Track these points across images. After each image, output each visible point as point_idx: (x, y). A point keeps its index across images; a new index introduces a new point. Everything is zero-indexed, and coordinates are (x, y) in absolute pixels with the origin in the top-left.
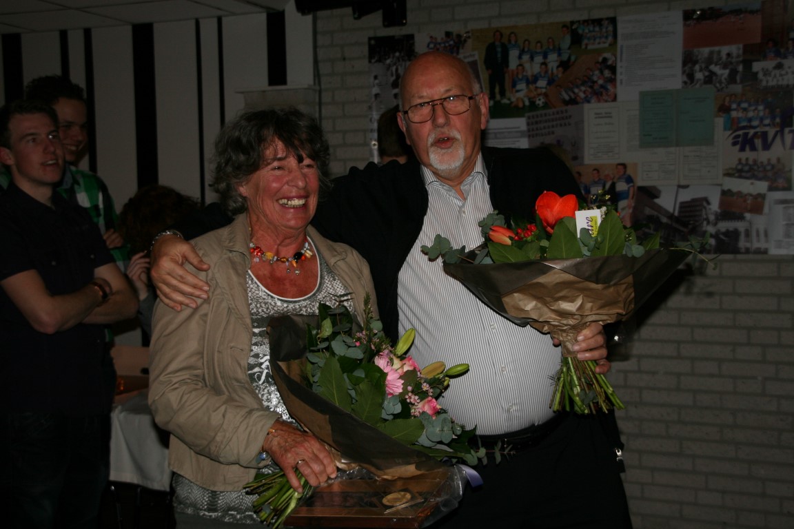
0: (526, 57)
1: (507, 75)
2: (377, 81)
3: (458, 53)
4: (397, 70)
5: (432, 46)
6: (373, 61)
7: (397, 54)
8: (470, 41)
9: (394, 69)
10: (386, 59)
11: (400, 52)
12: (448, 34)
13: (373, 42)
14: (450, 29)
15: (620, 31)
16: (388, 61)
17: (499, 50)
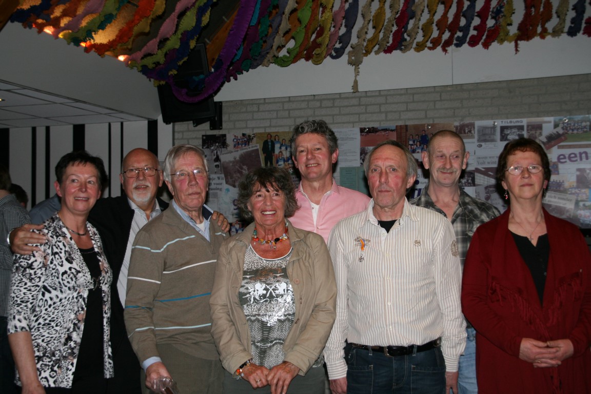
0: (283, 148)
1: (274, 157)
5: (235, 140)
8: (255, 139)
10: (211, 147)
12: (244, 135)
13: (204, 138)
14: (244, 133)
17: (270, 144)
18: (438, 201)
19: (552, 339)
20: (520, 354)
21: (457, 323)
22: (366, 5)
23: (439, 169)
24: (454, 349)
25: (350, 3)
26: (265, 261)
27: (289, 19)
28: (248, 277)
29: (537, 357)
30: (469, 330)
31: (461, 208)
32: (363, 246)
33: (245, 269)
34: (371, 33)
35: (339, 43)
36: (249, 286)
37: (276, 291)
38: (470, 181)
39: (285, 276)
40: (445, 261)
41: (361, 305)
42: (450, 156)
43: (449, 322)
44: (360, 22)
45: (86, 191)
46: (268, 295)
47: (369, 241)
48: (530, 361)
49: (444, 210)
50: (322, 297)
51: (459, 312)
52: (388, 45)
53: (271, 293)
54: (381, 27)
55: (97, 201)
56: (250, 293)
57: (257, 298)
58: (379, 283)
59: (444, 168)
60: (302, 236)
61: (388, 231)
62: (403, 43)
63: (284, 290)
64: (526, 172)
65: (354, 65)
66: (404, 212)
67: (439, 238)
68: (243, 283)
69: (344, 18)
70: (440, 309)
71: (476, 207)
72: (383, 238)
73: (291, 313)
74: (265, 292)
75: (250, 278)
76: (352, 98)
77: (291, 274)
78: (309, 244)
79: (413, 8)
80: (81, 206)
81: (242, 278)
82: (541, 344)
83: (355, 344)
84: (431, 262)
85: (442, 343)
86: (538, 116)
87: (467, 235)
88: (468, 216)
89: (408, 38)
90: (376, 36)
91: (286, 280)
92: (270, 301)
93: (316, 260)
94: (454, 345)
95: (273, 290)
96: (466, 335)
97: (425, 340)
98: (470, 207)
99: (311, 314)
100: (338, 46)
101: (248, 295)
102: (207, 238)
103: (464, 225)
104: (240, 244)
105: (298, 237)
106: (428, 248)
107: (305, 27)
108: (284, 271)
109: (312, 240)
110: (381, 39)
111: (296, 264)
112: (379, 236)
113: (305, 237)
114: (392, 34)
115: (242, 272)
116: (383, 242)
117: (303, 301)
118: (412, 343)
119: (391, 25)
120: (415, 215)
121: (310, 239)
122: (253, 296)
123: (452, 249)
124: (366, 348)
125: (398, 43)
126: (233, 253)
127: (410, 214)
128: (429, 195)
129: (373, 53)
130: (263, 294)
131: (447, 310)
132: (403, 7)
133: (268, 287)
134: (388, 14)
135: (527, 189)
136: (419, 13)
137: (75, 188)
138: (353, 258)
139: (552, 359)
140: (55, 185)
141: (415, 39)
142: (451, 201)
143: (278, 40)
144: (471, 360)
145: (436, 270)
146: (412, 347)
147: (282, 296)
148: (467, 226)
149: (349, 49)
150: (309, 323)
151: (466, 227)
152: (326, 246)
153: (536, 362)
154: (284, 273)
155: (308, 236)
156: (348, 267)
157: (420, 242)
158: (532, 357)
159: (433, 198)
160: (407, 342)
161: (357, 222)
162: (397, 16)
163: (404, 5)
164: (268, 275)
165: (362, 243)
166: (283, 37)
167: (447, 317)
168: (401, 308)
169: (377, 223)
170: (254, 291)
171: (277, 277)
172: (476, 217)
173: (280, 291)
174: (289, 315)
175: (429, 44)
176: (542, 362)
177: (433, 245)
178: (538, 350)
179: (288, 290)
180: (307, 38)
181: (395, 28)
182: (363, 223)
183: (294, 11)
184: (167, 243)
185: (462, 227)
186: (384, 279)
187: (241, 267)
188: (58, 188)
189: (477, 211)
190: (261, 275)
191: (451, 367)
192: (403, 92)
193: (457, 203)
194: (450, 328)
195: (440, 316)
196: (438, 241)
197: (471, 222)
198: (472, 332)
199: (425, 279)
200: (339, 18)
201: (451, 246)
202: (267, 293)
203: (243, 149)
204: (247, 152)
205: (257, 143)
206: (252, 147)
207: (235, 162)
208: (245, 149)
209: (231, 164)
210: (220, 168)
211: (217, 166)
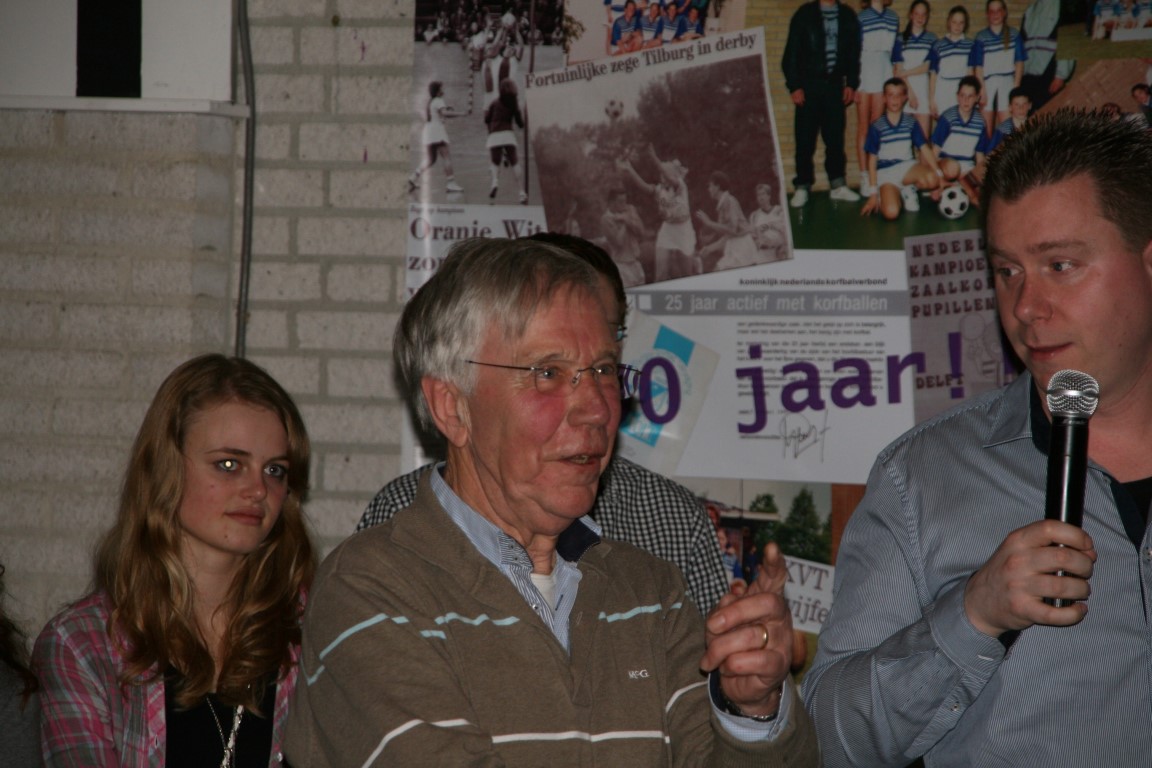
0: (915, 57)
1: (851, 111)
2: (439, 103)
4: (504, 70)
6: (429, 35)
7: (508, 19)
9: (496, 65)
10: (470, 34)
11: (518, 14)
16: (478, 41)
17: (832, 26)
203: (665, 57)
204: (688, 74)
205: (751, 22)
206: (723, 45)
207: (612, 135)
208: (675, 56)
209: (589, 148)
210: (518, 168)
211: (503, 156)
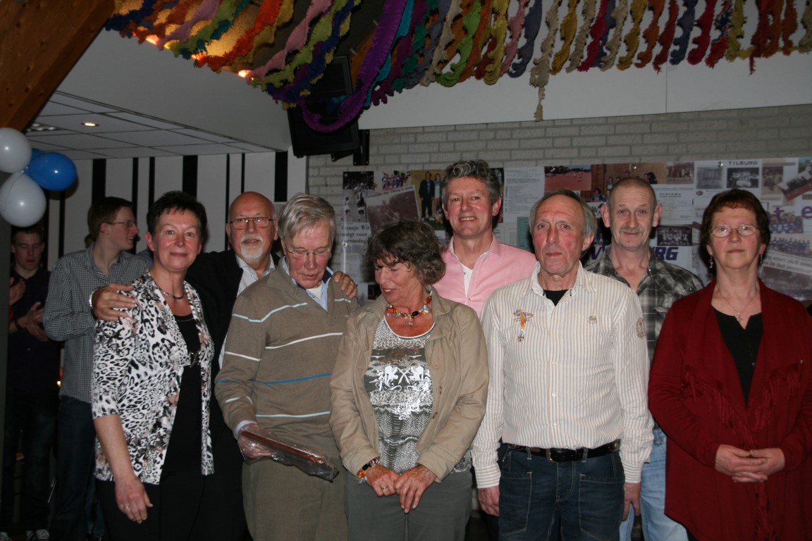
1: (433, 202)
2: (348, 202)
3: (402, 185)
4: (361, 195)
5: (385, 180)
6: (346, 188)
7: (362, 184)
8: (410, 178)
9: (359, 194)
10: (354, 187)
11: (364, 183)
12: (396, 173)
13: (346, 175)
14: (397, 170)
15: (506, 177)
16: (356, 189)
17: (429, 184)
18: (621, 267)
19: (758, 447)
20: (717, 465)
21: (641, 422)
22: (551, 10)
23: (622, 228)
24: (636, 455)
25: (530, 8)
26: (400, 339)
27: (452, 28)
28: (377, 357)
29: (736, 469)
30: (656, 431)
31: (649, 277)
32: (523, 322)
33: (375, 348)
34: (559, 45)
35: (519, 58)
36: (378, 369)
37: (411, 377)
38: (685, 239)
39: (423, 359)
40: (628, 344)
41: (518, 396)
42: (635, 212)
43: (631, 421)
44: (543, 32)
45: (184, 245)
46: (400, 381)
47: (532, 315)
48: (728, 474)
49: (628, 279)
50: (469, 385)
51: (644, 408)
52: (583, 60)
53: (404, 378)
54: (571, 39)
55: (198, 256)
56: (378, 377)
57: (387, 384)
58: (542, 368)
59: (628, 227)
60: (448, 308)
61: (556, 303)
62: (602, 59)
63: (420, 376)
64: (734, 235)
65: (538, 86)
66: (577, 280)
67: (621, 314)
68: (371, 364)
69: (523, 26)
70: (620, 404)
71: (669, 276)
72: (549, 313)
73: (428, 404)
74: (397, 377)
75: (379, 359)
76: (536, 128)
77: (429, 356)
78: (456, 321)
79: (613, 15)
80: (178, 263)
81: (369, 359)
82: (743, 453)
83: (510, 445)
84: (610, 344)
85: (621, 447)
86: (778, 156)
87: (655, 311)
88: (658, 288)
89: (608, 53)
90: (565, 50)
91: (423, 363)
92: (403, 389)
93: (463, 340)
94: (636, 450)
95: (408, 375)
96: (653, 438)
97: (598, 442)
98: (662, 276)
99: (454, 408)
100: (516, 60)
101: (376, 380)
102: (324, 306)
103: (652, 299)
104: (371, 316)
105: (443, 310)
106: (606, 326)
107: (474, 37)
108: (422, 351)
109: (460, 315)
110: (573, 54)
111: (438, 344)
112: (544, 309)
113: (452, 310)
114: (586, 48)
115: (370, 351)
116: (549, 317)
117: (443, 390)
118: (581, 446)
119: (584, 36)
120: (591, 284)
121: (458, 313)
122: (381, 382)
123: (637, 329)
124: (523, 449)
125: (596, 59)
126: (362, 326)
127: (585, 284)
128: (610, 260)
129: (563, 71)
130: (395, 380)
131: (628, 405)
132: (599, 14)
133: (401, 371)
134: (580, 22)
135: (735, 256)
136: (621, 21)
137: (170, 241)
138: (512, 336)
139: (756, 472)
140: (146, 236)
141: (617, 53)
142: (637, 268)
143: (439, 54)
144: (656, 469)
145: (617, 354)
146: (581, 450)
147: (418, 383)
148: (656, 299)
149: (530, 65)
150: (451, 418)
151: (654, 301)
152: (478, 320)
153: (736, 476)
154: (422, 355)
155: (456, 309)
156: (505, 347)
157: (595, 319)
158: (731, 468)
159: (615, 264)
160: (575, 444)
161: (517, 291)
162: (592, 24)
163: (600, 11)
164: (402, 357)
165: (523, 318)
166: (445, 49)
167: (628, 415)
168: (569, 401)
169: (542, 293)
170: (384, 375)
171: (412, 359)
172: (669, 288)
173: (416, 377)
174: (426, 407)
175: (635, 60)
176: (743, 476)
177: (613, 324)
178: (738, 460)
179: (425, 376)
180: (476, 51)
181: (590, 40)
182: (524, 294)
183: (458, 17)
184: (270, 311)
185: (649, 301)
186: (548, 363)
187: (370, 344)
188: (150, 240)
189: (671, 281)
190: (394, 357)
191: (632, 476)
192: (601, 121)
193: (645, 270)
194: (633, 428)
195: (620, 412)
196: (619, 318)
197: (661, 295)
198: (659, 434)
199: (601, 365)
200: (517, 26)
201: (637, 325)
202: (399, 378)
203: (395, 191)
204: (399, 195)
205: (412, 184)
206: (406, 189)
207: (384, 207)
208: (397, 191)
209: (379, 210)
210: (364, 215)
211: (361, 212)
